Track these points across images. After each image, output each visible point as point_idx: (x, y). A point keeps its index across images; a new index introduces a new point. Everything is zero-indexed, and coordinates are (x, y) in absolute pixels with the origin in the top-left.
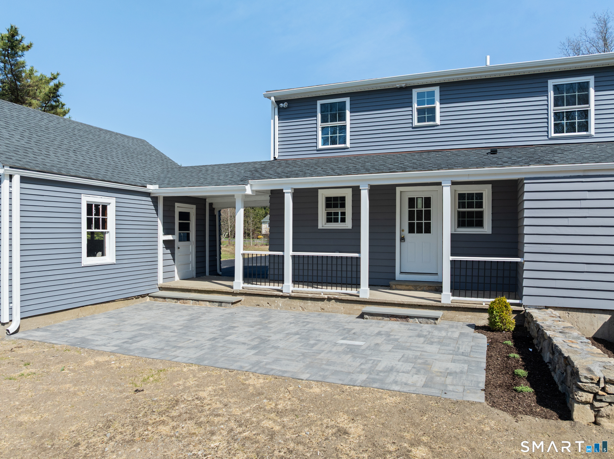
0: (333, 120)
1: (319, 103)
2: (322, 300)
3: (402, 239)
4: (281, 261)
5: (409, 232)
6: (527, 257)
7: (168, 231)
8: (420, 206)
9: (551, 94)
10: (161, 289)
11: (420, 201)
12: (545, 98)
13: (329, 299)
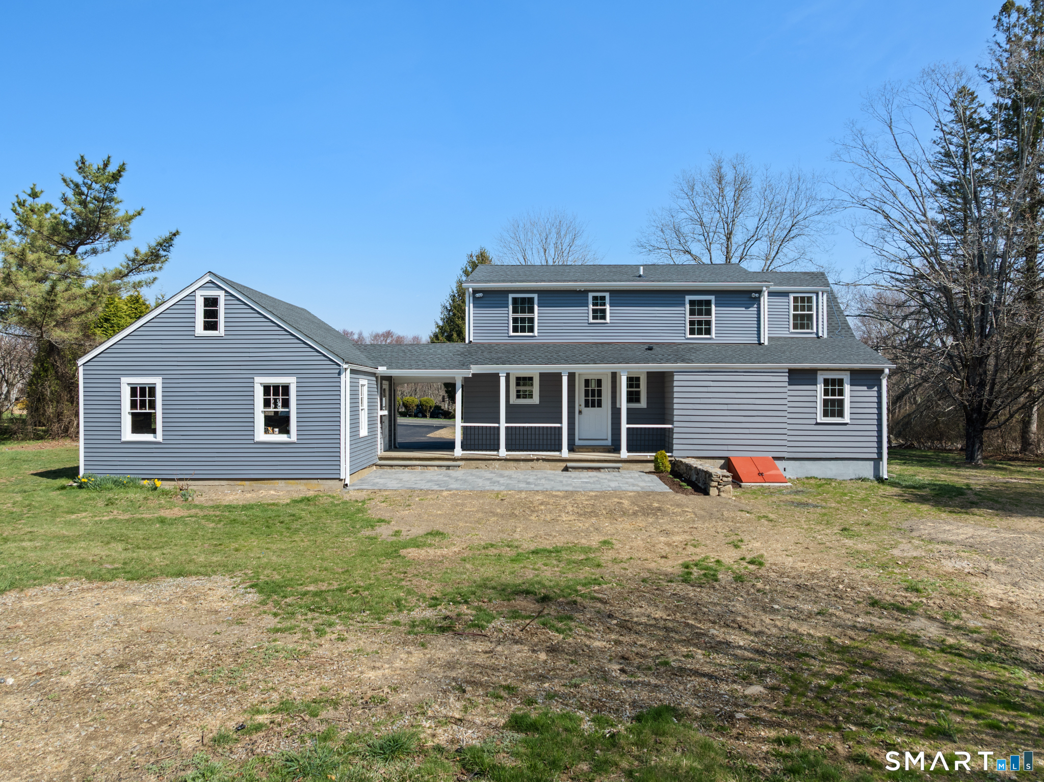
0: (523, 312)
1: (511, 296)
2: (532, 460)
3: (580, 412)
4: (496, 432)
5: (586, 406)
6: (676, 424)
8: (593, 386)
9: (688, 306)
10: (380, 459)
11: (593, 382)
12: (683, 309)
13: (538, 460)
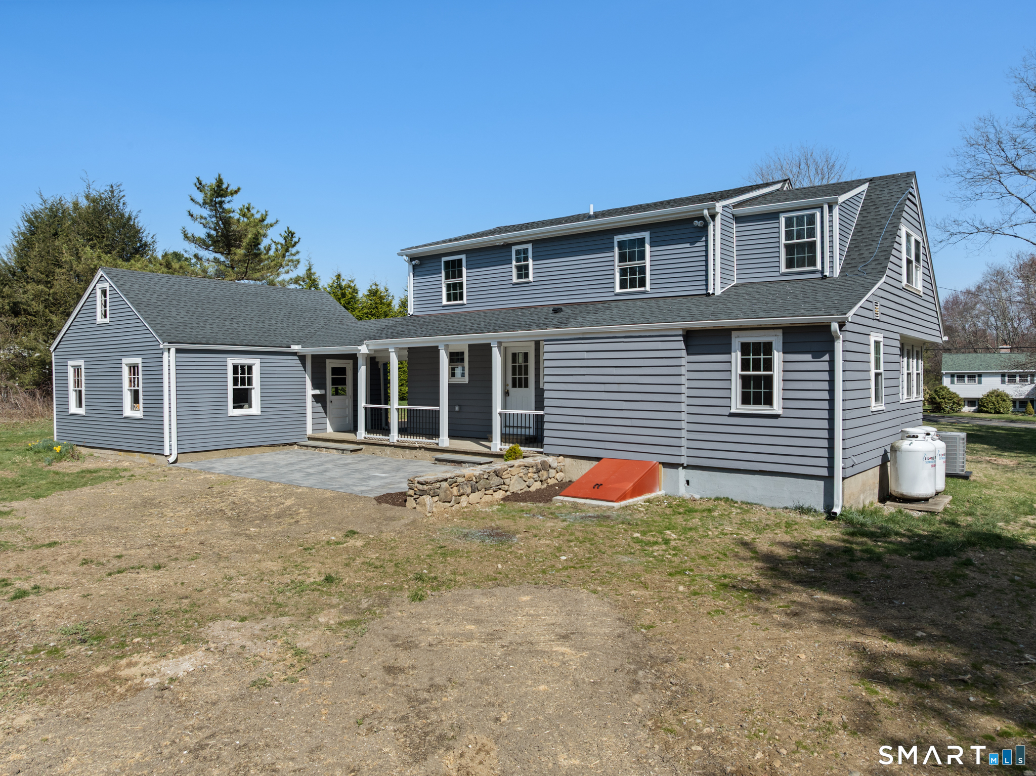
0: (454, 276)
1: (443, 260)
2: (415, 448)
3: (507, 393)
5: (513, 386)
6: (547, 410)
7: (315, 386)
8: (521, 361)
9: (617, 250)
10: (310, 439)
11: (520, 356)
12: (611, 254)
13: (420, 448)
